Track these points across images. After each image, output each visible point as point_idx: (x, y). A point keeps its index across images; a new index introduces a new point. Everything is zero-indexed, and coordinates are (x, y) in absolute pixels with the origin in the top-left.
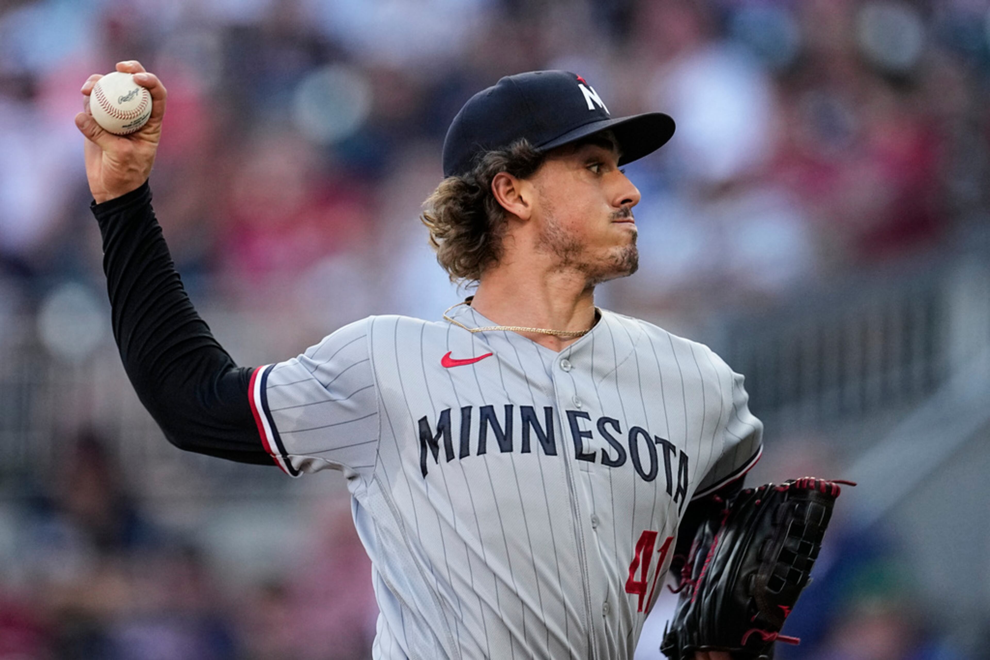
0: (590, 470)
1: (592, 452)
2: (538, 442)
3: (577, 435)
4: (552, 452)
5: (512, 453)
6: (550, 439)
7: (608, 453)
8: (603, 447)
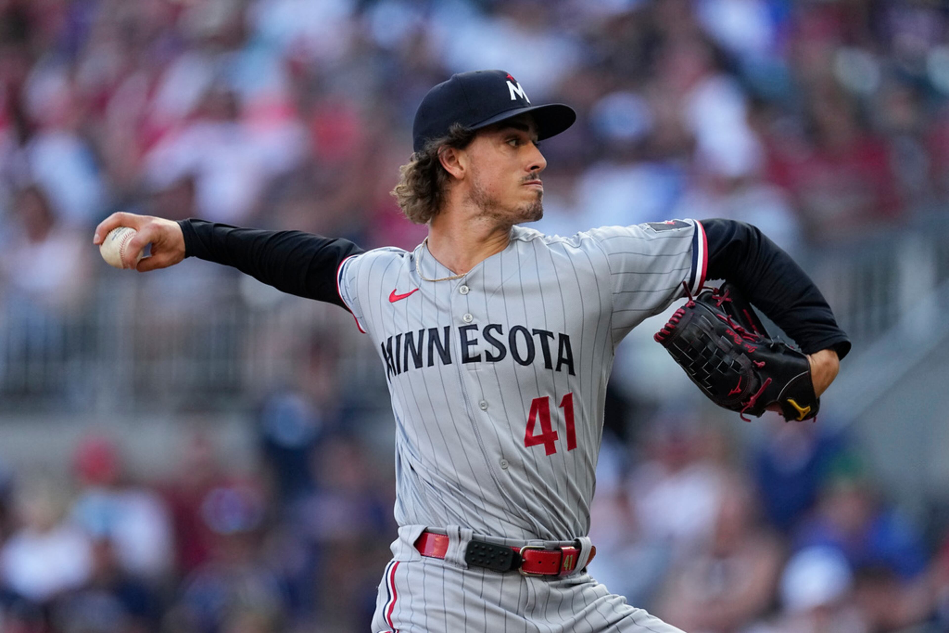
0: (477, 368)
1: (477, 355)
2: (438, 357)
3: (465, 343)
4: (449, 362)
5: (422, 368)
6: (447, 352)
7: (491, 352)
8: (488, 350)
